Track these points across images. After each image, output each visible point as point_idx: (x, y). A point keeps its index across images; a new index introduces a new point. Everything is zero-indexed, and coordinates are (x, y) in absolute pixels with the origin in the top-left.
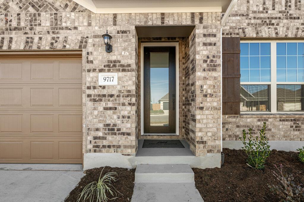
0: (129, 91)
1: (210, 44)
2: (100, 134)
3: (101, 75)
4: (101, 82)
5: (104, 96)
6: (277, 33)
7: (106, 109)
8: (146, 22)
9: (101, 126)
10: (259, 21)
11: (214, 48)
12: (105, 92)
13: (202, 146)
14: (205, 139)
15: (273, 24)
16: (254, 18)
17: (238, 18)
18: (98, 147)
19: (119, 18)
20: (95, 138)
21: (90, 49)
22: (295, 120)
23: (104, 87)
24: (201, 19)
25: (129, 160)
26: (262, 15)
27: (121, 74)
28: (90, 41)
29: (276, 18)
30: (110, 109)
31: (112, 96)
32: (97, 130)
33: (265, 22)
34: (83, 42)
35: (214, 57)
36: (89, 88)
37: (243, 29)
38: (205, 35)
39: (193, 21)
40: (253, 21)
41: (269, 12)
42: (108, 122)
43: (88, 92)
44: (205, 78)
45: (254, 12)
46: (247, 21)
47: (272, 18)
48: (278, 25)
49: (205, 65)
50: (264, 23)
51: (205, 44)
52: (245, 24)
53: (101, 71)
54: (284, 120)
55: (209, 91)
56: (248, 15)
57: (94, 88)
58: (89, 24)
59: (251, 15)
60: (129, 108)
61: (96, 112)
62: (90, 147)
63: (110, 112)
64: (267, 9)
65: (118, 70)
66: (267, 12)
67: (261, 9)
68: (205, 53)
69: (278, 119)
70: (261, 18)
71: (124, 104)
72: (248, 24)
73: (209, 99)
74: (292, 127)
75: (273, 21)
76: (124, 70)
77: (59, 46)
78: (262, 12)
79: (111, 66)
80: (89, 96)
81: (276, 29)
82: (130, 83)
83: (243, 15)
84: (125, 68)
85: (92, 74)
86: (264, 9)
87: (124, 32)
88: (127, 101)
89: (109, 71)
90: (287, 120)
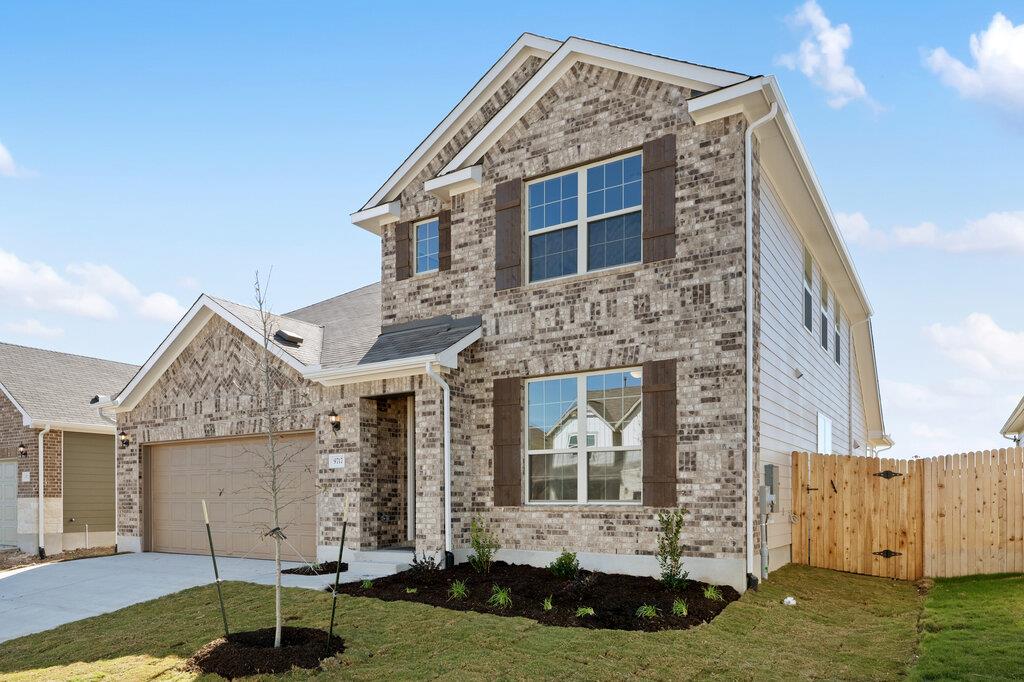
0: (354, 475)
1: (429, 413)
2: (330, 524)
3: (332, 457)
4: (332, 465)
5: (333, 480)
6: (576, 364)
7: (335, 495)
8: (370, 392)
9: (331, 515)
10: (549, 346)
11: (433, 417)
12: (334, 476)
13: (421, 541)
14: (424, 533)
15: (571, 349)
16: (542, 341)
17: (518, 344)
18: (328, 538)
19: (346, 388)
20: (327, 529)
21: (322, 427)
22: (606, 516)
23: (333, 470)
24: (421, 382)
25: (355, 554)
26: (554, 335)
27: (348, 455)
28: (322, 418)
29: (575, 337)
30: (339, 495)
31: (340, 480)
32: (328, 519)
33: (559, 345)
34: (316, 421)
35: (433, 429)
36: (321, 472)
37: (525, 362)
38: (424, 403)
39: (412, 386)
40: (539, 347)
41: (565, 327)
42: (337, 511)
43: (321, 476)
44: (425, 457)
45: (542, 331)
46: (531, 348)
47: (570, 338)
48: (578, 348)
49: (424, 440)
50: (557, 348)
51: (424, 414)
52: (528, 354)
53: (331, 452)
54: (588, 516)
55: (429, 473)
56: (532, 338)
57: (326, 471)
58: (321, 399)
59: (538, 337)
60: (354, 494)
61: (326, 500)
62: (322, 538)
63: (339, 499)
64: (563, 323)
65: (345, 451)
66: (561, 328)
67: (553, 325)
68: (424, 424)
69: (579, 514)
70: (552, 340)
71: (350, 491)
72: (533, 353)
73: (428, 482)
74: (601, 528)
75: (571, 343)
76: (350, 450)
77: (297, 426)
78: (554, 330)
79: (341, 446)
80: (321, 480)
81: (575, 356)
82: (355, 464)
83: (526, 339)
84: (350, 448)
85: (323, 456)
86: (557, 323)
87: (350, 405)
88: (352, 486)
89: (338, 451)
90: (593, 517)
